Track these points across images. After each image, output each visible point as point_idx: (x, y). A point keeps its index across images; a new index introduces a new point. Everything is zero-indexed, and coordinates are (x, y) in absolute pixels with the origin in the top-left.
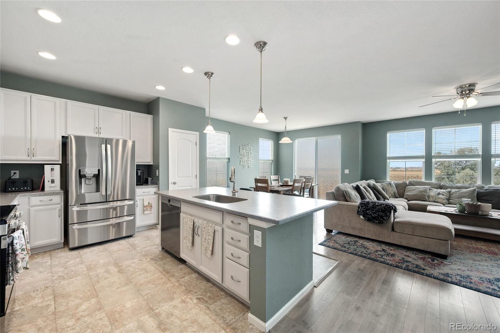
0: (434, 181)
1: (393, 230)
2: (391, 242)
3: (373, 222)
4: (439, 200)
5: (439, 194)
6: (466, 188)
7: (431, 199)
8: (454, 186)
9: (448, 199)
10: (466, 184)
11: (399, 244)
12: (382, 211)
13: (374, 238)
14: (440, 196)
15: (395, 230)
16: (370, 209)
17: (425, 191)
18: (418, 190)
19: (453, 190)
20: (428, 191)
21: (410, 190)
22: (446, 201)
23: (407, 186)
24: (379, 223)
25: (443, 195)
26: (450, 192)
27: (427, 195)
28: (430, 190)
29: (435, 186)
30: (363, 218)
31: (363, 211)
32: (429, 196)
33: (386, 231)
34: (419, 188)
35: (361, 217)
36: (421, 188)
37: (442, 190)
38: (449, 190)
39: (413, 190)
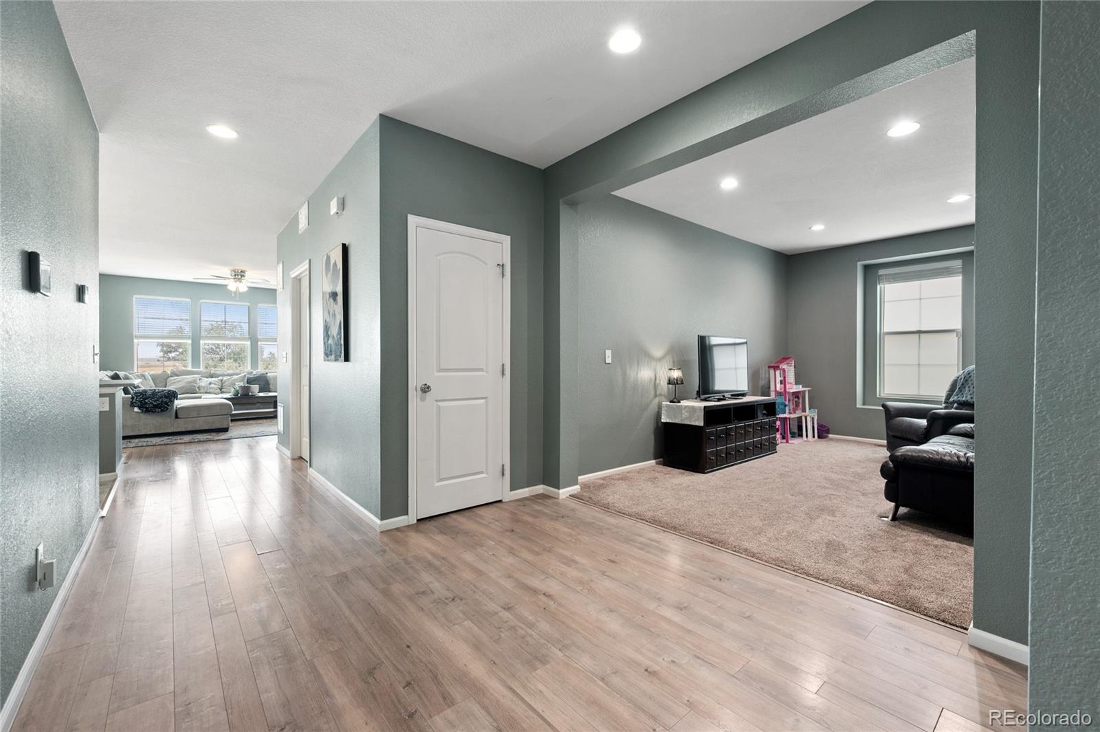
0: (202, 369)
1: (177, 417)
2: (175, 430)
3: (152, 412)
4: (211, 391)
5: (210, 383)
6: (237, 375)
7: (202, 391)
8: (225, 373)
9: (221, 389)
10: (238, 371)
11: (184, 430)
12: (166, 397)
13: (153, 432)
14: (212, 386)
15: (179, 416)
16: (149, 397)
17: (195, 381)
18: (185, 381)
19: (225, 378)
20: (198, 381)
21: (175, 383)
22: (219, 390)
23: (169, 377)
24: (162, 411)
25: (215, 384)
26: (222, 380)
27: (197, 386)
28: (200, 379)
29: (205, 375)
30: (139, 411)
31: (141, 402)
32: (199, 388)
33: (168, 420)
34: (186, 378)
35: (136, 409)
36: (189, 378)
37: (214, 379)
38: (221, 378)
39: (179, 381)
